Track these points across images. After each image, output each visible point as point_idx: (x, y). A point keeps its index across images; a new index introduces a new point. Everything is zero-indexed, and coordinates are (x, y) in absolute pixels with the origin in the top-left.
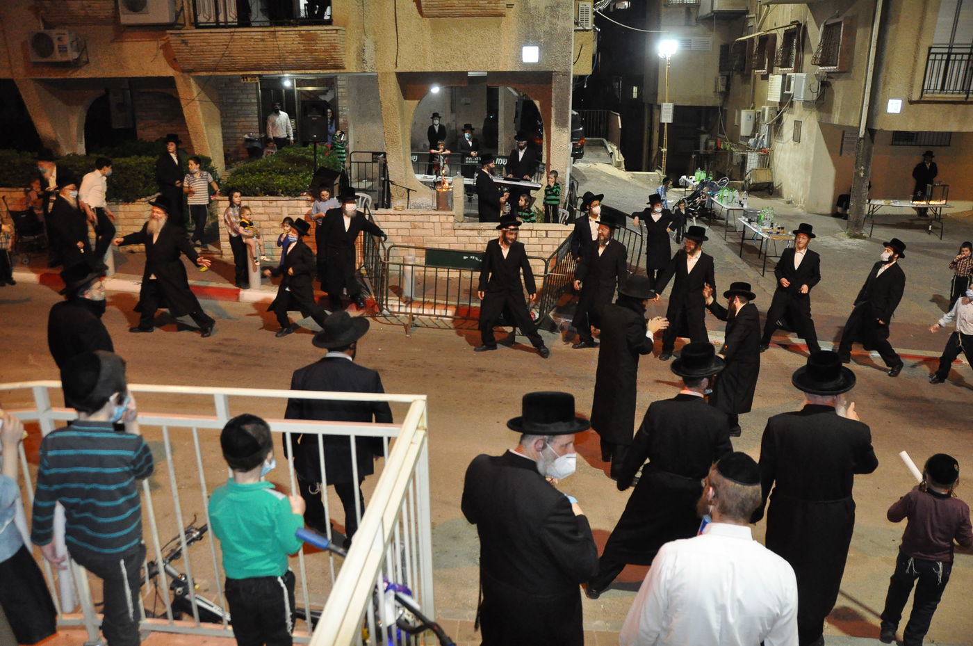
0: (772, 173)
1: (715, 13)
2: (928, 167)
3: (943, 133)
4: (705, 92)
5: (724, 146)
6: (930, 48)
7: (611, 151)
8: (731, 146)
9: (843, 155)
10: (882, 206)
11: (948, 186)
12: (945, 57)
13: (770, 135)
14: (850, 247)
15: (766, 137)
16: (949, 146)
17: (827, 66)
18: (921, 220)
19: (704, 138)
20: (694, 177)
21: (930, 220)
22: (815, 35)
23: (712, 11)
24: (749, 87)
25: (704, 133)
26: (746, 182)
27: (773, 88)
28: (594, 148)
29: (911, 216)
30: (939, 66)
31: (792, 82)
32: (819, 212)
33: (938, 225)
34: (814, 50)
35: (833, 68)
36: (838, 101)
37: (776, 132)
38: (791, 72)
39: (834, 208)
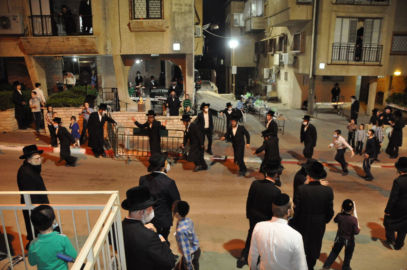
0: (277, 93)
2: (337, 89)
3: (341, 76)
4: (249, 61)
5: (258, 83)
6: (333, 44)
7: (212, 86)
8: (261, 83)
9: (305, 85)
10: (320, 105)
11: (344, 96)
12: (339, 47)
13: (276, 78)
15: (274, 79)
16: (343, 81)
17: (296, 50)
18: (336, 110)
19: (250, 80)
20: (246, 96)
21: (339, 110)
22: (291, 39)
23: (251, 30)
24: (267, 59)
25: (250, 78)
26: (267, 97)
27: (276, 59)
28: (205, 85)
29: (332, 109)
30: (337, 51)
31: (283, 57)
32: (296, 108)
33: (341, 112)
34: (291, 45)
35: (298, 51)
36: (301, 64)
37: (278, 77)
38: (282, 53)
39: (302, 106)
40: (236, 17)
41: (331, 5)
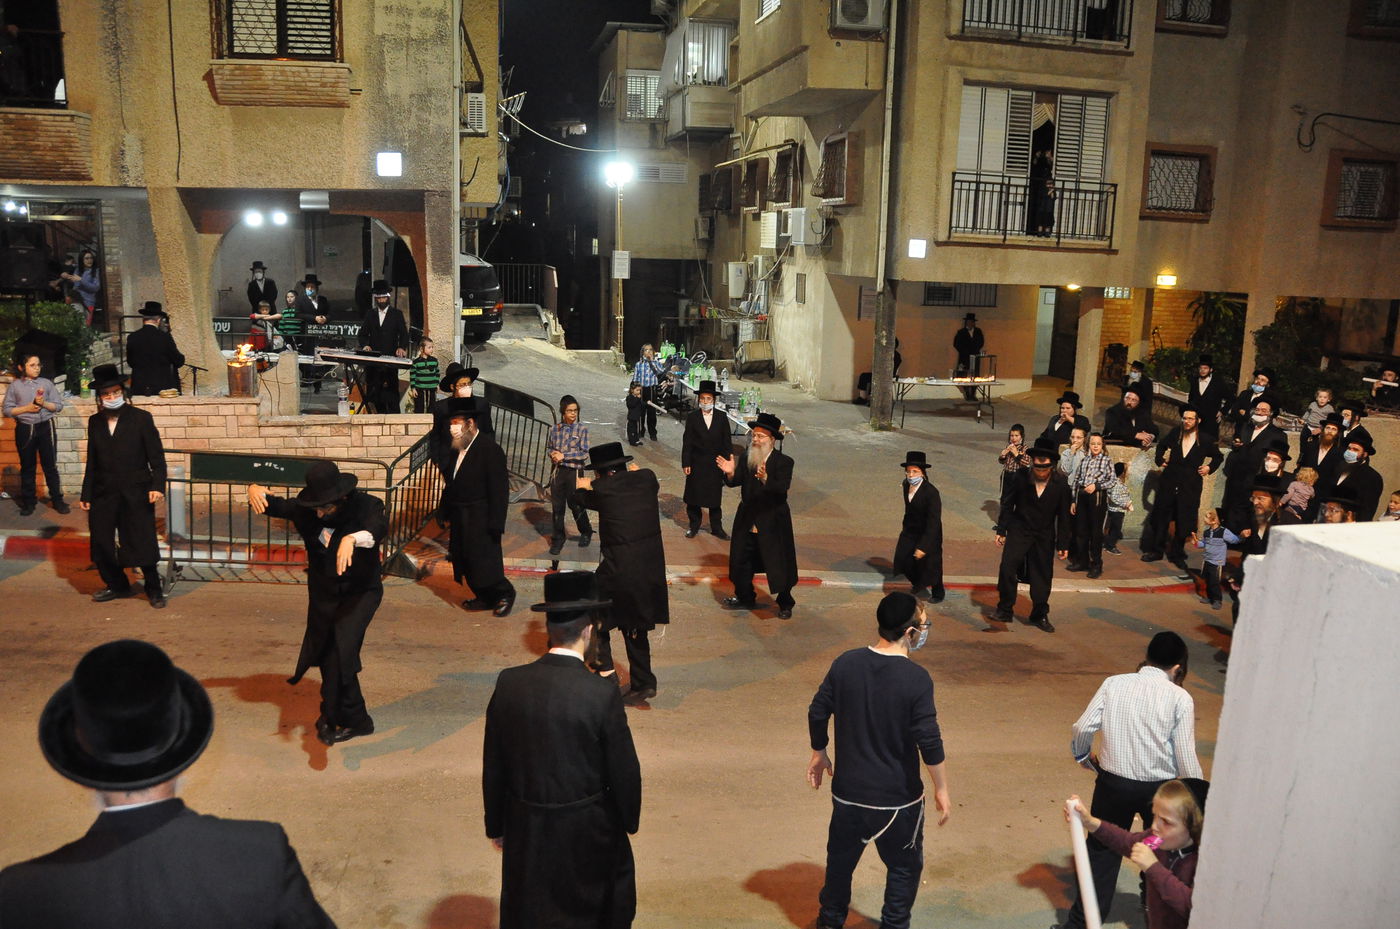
0: (772, 346)
1: (687, 131)
2: (971, 335)
3: (981, 285)
4: (679, 238)
5: (710, 314)
6: (954, 174)
7: (545, 320)
8: (719, 313)
9: (862, 319)
10: (916, 387)
11: (996, 356)
12: (973, 186)
13: (767, 294)
14: (874, 442)
15: (762, 298)
16: (995, 306)
17: (831, 197)
19: (683, 303)
21: (979, 404)
22: (815, 157)
23: (684, 128)
24: (738, 232)
25: (683, 297)
26: (737, 360)
27: (767, 231)
28: (521, 318)
30: (966, 196)
31: (790, 221)
32: (836, 398)
33: (987, 409)
34: (815, 177)
35: (838, 200)
36: (848, 244)
37: (774, 291)
38: (788, 207)
39: (854, 392)
40: (633, 86)
41: (946, 39)
